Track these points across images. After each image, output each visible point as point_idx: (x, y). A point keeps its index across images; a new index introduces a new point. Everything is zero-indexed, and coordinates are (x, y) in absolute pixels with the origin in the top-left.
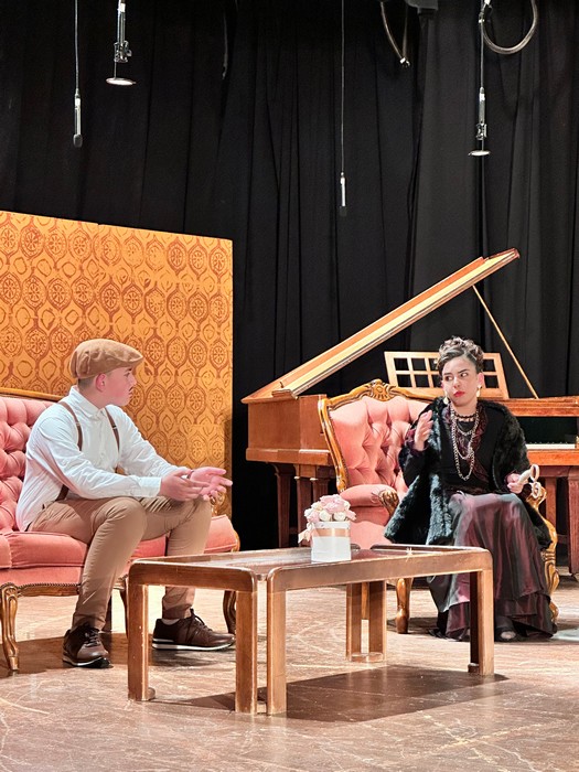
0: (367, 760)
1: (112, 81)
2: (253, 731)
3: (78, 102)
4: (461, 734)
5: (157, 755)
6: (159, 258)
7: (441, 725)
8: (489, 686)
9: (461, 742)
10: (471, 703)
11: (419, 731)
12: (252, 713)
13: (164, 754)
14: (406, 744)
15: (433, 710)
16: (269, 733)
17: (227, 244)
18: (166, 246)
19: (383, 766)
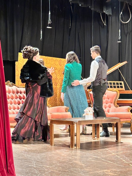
0: (95, 157)
2: (74, 151)
3: (41, 32)
4: (113, 152)
5: (55, 155)
6: (57, 63)
7: (110, 151)
8: (120, 144)
9: (113, 154)
10: (116, 147)
11: (105, 152)
12: (74, 148)
13: (56, 155)
14: (103, 154)
15: (108, 148)
16: (77, 152)
18: (58, 61)
19: (98, 158)
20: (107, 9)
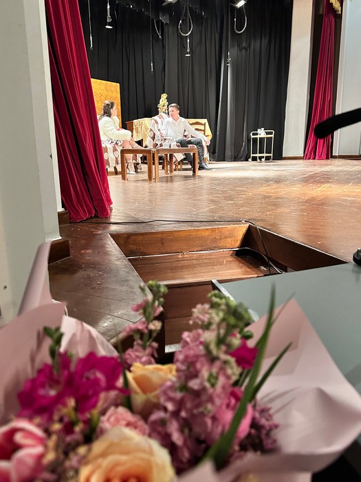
1: (107, 27)
3: (91, 38)
6: (103, 87)
8: (197, 177)
12: (152, 182)
17: (118, 84)
18: (104, 84)
20: (163, 15)
